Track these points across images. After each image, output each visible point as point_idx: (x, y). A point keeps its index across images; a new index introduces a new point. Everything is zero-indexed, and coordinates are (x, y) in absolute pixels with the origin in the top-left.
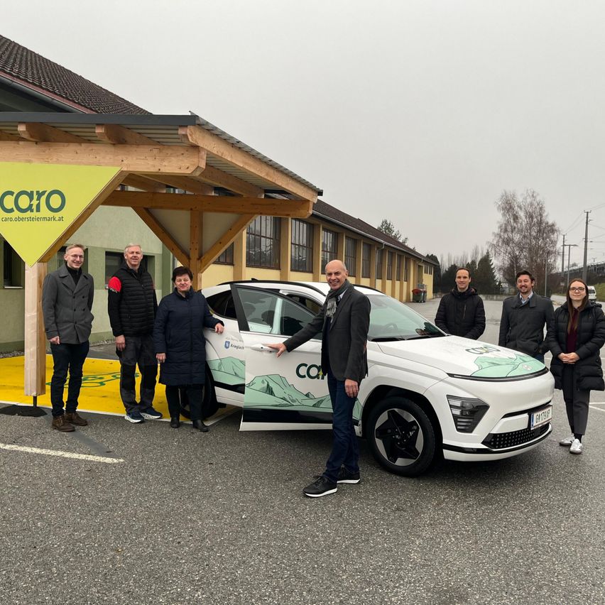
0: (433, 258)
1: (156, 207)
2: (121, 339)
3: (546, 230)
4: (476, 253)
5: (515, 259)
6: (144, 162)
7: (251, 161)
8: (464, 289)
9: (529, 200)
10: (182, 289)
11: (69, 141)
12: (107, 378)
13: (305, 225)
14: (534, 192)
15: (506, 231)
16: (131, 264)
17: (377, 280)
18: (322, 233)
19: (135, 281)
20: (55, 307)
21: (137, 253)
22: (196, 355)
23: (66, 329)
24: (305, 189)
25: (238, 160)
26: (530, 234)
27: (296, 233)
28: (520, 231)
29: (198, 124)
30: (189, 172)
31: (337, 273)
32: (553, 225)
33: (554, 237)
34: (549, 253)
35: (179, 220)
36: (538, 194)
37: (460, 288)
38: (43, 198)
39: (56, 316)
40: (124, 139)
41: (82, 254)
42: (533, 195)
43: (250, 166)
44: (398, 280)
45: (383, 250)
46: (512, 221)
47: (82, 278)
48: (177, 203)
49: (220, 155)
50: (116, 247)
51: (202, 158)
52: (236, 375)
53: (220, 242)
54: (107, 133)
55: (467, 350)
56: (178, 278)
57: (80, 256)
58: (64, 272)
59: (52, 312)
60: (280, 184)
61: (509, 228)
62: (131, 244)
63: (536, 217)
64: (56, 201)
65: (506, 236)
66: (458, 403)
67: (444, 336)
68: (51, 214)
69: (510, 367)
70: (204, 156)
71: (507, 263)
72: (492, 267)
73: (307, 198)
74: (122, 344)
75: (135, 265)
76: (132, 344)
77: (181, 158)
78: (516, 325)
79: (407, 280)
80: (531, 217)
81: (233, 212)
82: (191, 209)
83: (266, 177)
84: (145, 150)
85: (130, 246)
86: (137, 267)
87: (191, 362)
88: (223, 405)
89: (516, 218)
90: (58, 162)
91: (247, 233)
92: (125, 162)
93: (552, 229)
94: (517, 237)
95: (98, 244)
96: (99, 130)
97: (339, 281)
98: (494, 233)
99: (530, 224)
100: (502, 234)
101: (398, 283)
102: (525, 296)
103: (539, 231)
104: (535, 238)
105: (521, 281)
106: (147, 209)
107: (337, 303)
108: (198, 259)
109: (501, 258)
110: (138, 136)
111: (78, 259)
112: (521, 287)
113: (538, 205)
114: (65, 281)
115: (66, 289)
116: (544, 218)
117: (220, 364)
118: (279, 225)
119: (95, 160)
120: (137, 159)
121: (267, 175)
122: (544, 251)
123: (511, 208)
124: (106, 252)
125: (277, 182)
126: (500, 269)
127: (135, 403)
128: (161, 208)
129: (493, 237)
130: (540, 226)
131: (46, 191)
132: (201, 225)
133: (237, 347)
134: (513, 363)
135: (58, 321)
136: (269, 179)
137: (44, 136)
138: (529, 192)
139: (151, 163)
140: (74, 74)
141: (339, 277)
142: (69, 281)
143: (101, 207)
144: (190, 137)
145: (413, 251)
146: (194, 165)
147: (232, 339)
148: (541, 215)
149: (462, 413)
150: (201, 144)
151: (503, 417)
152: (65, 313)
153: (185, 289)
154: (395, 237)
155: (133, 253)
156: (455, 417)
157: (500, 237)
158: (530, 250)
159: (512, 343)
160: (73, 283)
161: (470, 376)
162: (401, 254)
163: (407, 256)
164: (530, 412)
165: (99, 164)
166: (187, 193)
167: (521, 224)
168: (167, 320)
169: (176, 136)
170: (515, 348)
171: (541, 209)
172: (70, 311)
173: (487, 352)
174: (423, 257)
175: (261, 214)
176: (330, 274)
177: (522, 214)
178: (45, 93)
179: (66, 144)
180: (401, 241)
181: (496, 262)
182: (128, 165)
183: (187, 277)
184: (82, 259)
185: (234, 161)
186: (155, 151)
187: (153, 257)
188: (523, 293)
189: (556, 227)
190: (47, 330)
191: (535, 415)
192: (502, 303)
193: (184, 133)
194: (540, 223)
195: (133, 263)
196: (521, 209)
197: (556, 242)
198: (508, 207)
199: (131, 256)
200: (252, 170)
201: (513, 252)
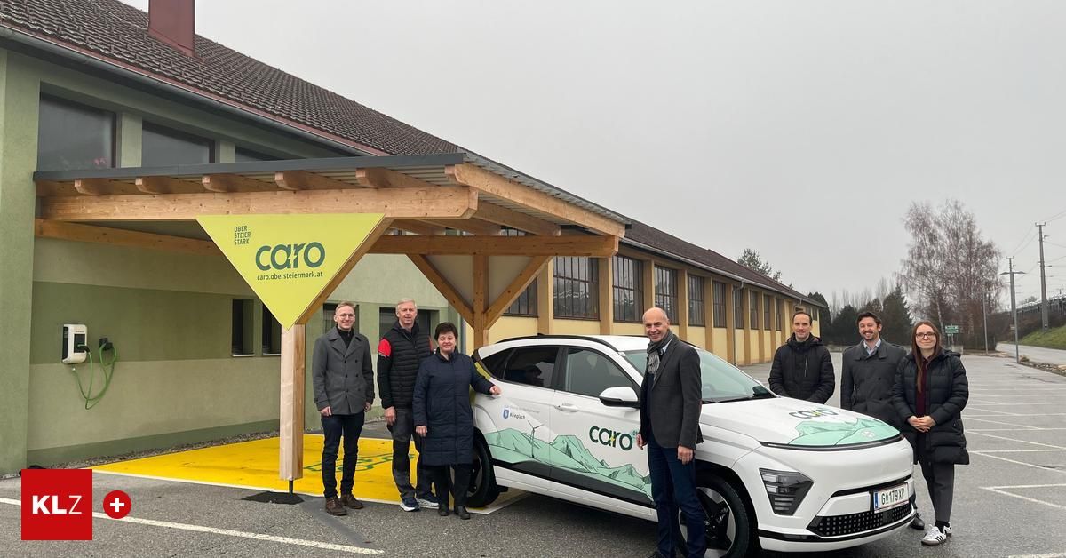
0: (818, 298)
1: (434, 253)
2: (391, 411)
3: (979, 253)
4: (883, 288)
5: (937, 298)
6: (409, 205)
7: (534, 197)
8: (803, 338)
9: (950, 213)
10: (445, 349)
11: (328, 188)
12: (375, 460)
13: (631, 262)
14: (956, 202)
15: (920, 256)
16: (403, 322)
17: (736, 330)
18: (655, 271)
19: (407, 342)
20: (325, 374)
21: (410, 310)
22: (462, 429)
23: (338, 398)
24: (608, 223)
25: (517, 197)
26: (956, 259)
27: (619, 272)
28: (941, 256)
29: (468, 162)
30: (458, 215)
31: (657, 324)
32: (990, 245)
33: (992, 262)
34: (988, 284)
35: (460, 267)
36: (963, 205)
37: (800, 338)
38: (302, 252)
39: (326, 383)
40: (388, 182)
41: (352, 312)
42: (956, 207)
43: (533, 202)
44: (768, 328)
45: (742, 290)
46: (928, 242)
47: (354, 339)
48: (456, 246)
49: (495, 193)
50: (389, 302)
51: (473, 199)
52: (517, 450)
53: (509, 291)
54: (368, 177)
55: (791, 414)
56: (441, 336)
57: (350, 315)
58: (334, 334)
59: (321, 380)
60: (573, 220)
61: (924, 253)
62: (403, 300)
63: (964, 236)
64: (314, 255)
65: (921, 264)
66: (773, 478)
67: (774, 397)
68: (310, 270)
69: (844, 434)
70: (475, 196)
71: (926, 302)
72: (906, 306)
73: (611, 233)
74: (391, 417)
75: (408, 324)
76: (404, 417)
77: (450, 199)
78: (862, 381)
79: (781, 328)
80: (956, 235)
81: (523, 254)
82: (475, 254)
83: (554, 213)
84: (410, 194)
85: (402, 303)
86: (410, 327)
87: (456, 437)
88: (505, 489)
89: (933, 238)
90: (318, 211)
91: (554, 276)
92: (389, 207)
93: (989, 251)
94: (937, 265)
95: (371, 300)
96: (360, 175)
97: (660, 332)
98: (902, 261)
99: (956, 247)
100: (915, 261)
101: (767, 334)
102: (871, 344)
103: (970, 255)
104: (963, 264)
105: (864, 326)
106: (424, 256)
107: (661, 357)
108: (484, 312)
109: (916, 294)
110: (404, 177)
111: (347, 318)
112: (865, 333)
113: (965, 218)
114: (335, 345)
115: (337, 354)
116: (974, 237)
117: (499, 438)
118: (596, 266)
119: (357, 207)
120: (402, 203)
121: (556, 209)
122: (979, 282)
123: (925, 225)
124: (381, 308)
125: (569, 218)
126: (915, 310)
127: (410, 487)
128: (440, 253)
129: (901, 267)
130: (970, 248)
131: (303, 245)
132: (486, 271)
133: (517, 417)
134: (848, 429)
135: (328, 389)
136: (558, 214)
137: (302, 185)
138: (950, 202)
139: (416, 207)
140: (347, 99)
141: (660, 328)
142: (340, 344)
143: (367, 256)
144: (457, 178)
145: (789, 289)
146: (464, 207)
147: (511, 407)
148: (970, 233)
149: (779, 489)
150: (471, 183)
151: (833, 496)
152: (337, 380)
153: (449, 349)
154: (763, 271)
155: (405, 310)
156: (771, 496)
157: (913, 265)
158: (958, 281)
159: (859, 406)
160: (345, 346)
161: (788, 445)
162: (770, 294)
163: (780, 296)
164: (872, 489)
165: (361, 212)
166: (464, 234)
167: (942, 246)
168: (427, 388)
169: (443, 175)
170: (865, 411)
171: (969, 224)
172: (342, 378)
173: (817, 416)
174: (803, 296)
175: (557, 254)
176: (649, 325)
177: (941, 232)
178: (311, 130)
179: (325, 191)
180: (771, 276)
181: (910, 300)
182: (392, 211)
183: (452, 335)
184: (353, 319)
185: (512, 198)
186: (422, 194)
187: (438, 311)
188: (867, 340)
189: (995, 248)
190: (316, 400)
191: (880, 494)
192: (841, 355)
193: (451, 173)
194: (970, 243)
195: (406, 322)
196: (940, 225)
197: (996, 269)
198: (920, 224)
199: (404, 314)
200: (536, 207)
201: (934, 285)
